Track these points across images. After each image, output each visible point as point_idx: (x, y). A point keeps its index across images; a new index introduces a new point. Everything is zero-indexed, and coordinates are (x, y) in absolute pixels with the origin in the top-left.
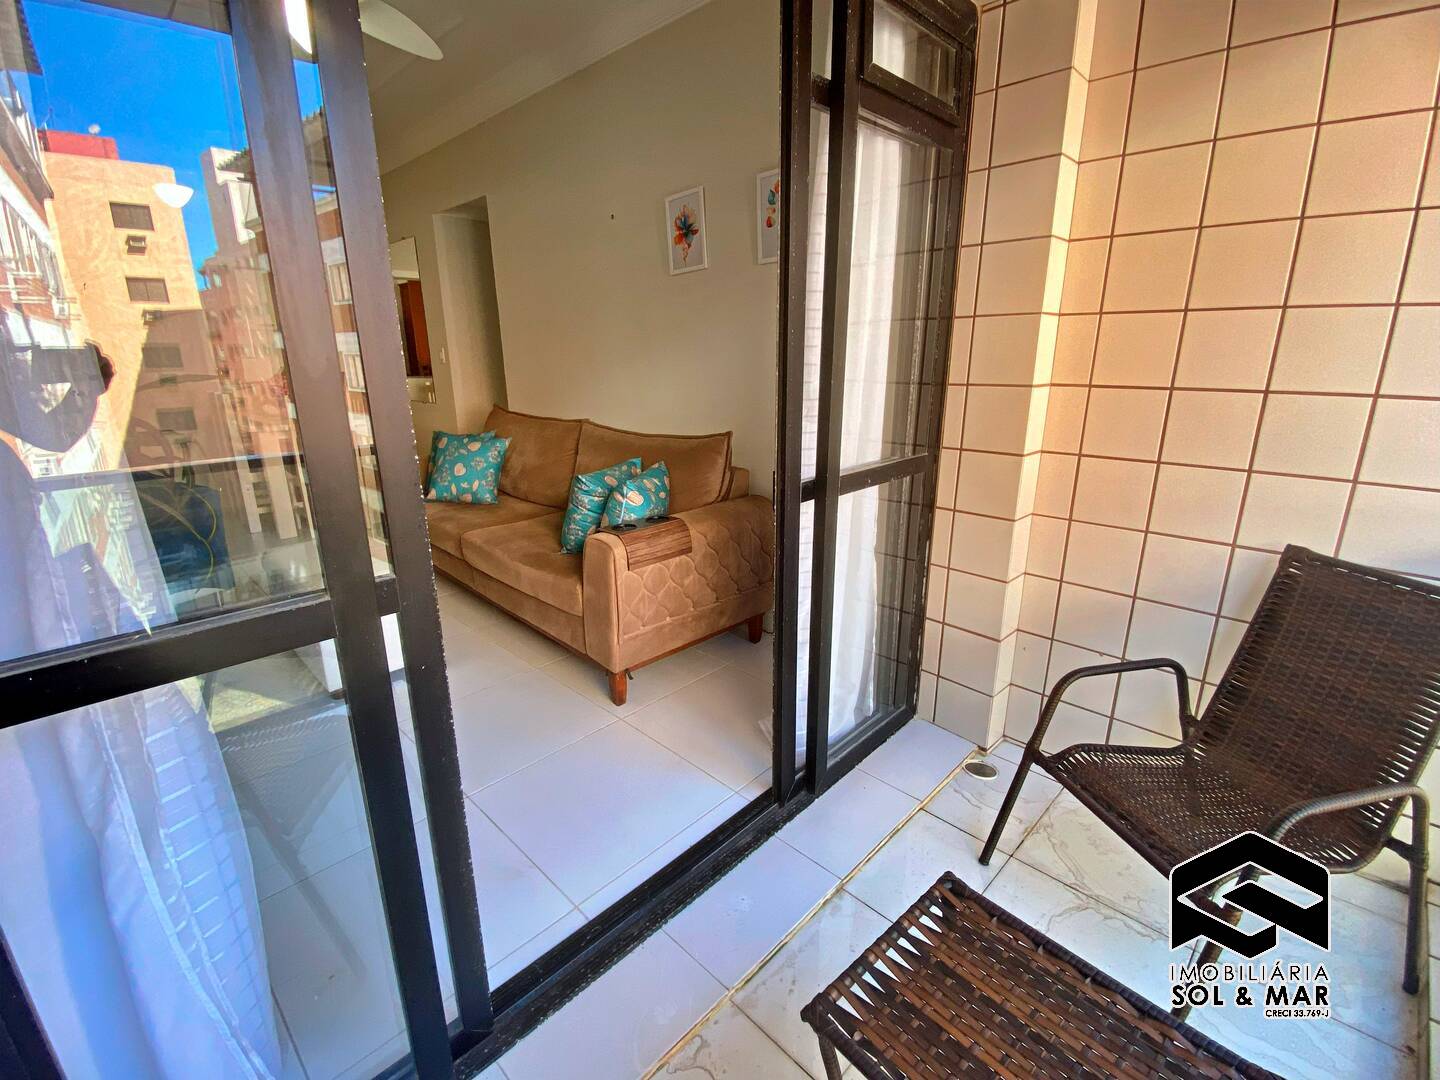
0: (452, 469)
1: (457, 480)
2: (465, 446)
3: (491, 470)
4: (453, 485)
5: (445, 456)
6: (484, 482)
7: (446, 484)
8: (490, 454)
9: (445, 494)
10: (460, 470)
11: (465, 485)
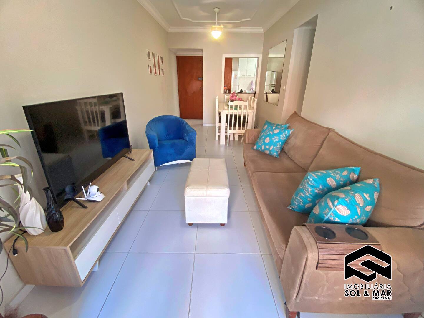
0: (265, 139)
1: (265, 144)
2: (272, 130)
3: (280, 143)
4: (263, 146)
5: (264, 133)
6: (275, 148)
7: (261, 145)
8: (281, 136)
9: (259, 148)
10: (267, 140)
11: (267, 147)
